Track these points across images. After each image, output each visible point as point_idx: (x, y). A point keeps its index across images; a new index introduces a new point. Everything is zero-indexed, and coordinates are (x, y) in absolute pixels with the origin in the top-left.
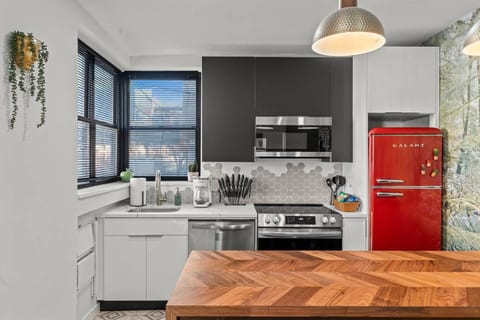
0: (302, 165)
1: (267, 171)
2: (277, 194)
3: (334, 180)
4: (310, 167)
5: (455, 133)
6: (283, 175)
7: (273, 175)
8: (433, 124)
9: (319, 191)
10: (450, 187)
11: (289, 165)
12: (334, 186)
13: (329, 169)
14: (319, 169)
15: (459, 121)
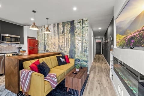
0: (11, 45)
1: (2, 46)
2: (5, 51)
3: (19, 48)
4: (13, 45)
5: (39, 40)
6: (7, 47)
7: (4, 47)
8: (36, 39)
9: (16, 50)
10: (39, 48)
11: (8, 45)
12: (19, 49)
13: (18, 46)
14: (15, 46)
15: (40, 39)
